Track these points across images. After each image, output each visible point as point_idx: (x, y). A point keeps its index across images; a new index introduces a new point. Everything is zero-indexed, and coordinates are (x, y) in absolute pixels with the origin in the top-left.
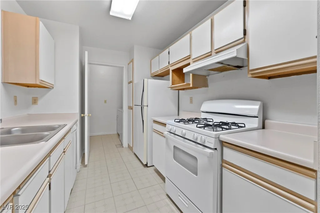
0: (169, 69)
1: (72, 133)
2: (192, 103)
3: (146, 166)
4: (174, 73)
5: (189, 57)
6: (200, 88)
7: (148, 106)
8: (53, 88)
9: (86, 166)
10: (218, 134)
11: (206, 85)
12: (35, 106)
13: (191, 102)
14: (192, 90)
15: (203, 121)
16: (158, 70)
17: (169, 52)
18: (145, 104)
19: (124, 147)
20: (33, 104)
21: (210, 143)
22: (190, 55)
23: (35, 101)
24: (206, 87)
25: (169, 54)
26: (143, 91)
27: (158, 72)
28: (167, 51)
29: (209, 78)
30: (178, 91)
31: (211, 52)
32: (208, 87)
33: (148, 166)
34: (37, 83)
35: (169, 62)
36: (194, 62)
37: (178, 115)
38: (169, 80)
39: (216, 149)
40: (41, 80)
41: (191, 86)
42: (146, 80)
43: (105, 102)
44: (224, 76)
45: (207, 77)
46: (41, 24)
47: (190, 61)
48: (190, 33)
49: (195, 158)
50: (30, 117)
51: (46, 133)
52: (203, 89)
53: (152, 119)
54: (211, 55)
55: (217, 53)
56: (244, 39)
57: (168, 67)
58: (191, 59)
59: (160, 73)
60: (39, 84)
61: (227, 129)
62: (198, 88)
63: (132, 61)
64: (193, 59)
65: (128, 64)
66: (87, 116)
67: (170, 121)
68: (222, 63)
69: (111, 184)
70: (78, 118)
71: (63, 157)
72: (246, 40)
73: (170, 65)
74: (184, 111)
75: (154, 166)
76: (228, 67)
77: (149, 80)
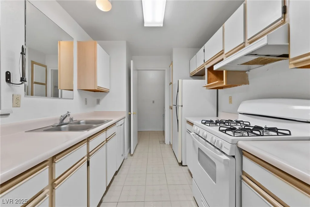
0: (205, 68)
1: (117, 127)
2: (232, 103)
3: (181, 164)
4: (210, 71)
5: (222, 53)
6: (239, 85)
7: (183, 106)
8: (109, 91)
9: (132, 155)
10: (237, 139)
11: (246, 82)
12: (98, 106)
13: (231, 101)
14: (231, 88)
15: (237, 124)
16: (196, 69)
17: (204, 50)
18: (180, 104)
19: (166, 144)
20: (97, 104)
21: (226, 148)
22: (223, 50)
23: (98, 102)
24: (246, 84)
25: (204, 52)
26: (178, 92)
27: (196, 72)
28: (202, 49)
29: (249, 74)
30: (216, 90)
31: (244, 42)
32: (249, 84)
33: (183, 165)
34: (96, 89)
35: (204, 60)
36: (227, 57)
37: (217, 116)
38: (205, 79)
39: (234, 157)
40: (98, 87)
41: (224, 84)
42: (180, 81)
43: (153, 102)
44: (268, 70)
45: (246, 72)
46: (98, 46)
47: (223, 56)
48: (223, 25)
49: (214, 163)
50: (96, 114)
51: (94, 125)
52: (243, 86)
53: (185, 119)
54: (244, 47)
55: (250, 43)
56: (283, 19)
57: (204, 65)
58: (224, 54)
59: (197, 73)
60: (97, 89)
61: (258, 135)
62: (236, 86)
63: (172, 64)
64: (226, 54)
65: (169, 67)
66: (133, 114)
67: (198, 122)
68: (256, 55)
69: (146, 174)
70: (125, 115)
71: (105, 144)
72: (286, 20)
73: (205, 63)
74: (223, 112)
75: (187, 166)
76: (267, 57)
77: (184, 81)
